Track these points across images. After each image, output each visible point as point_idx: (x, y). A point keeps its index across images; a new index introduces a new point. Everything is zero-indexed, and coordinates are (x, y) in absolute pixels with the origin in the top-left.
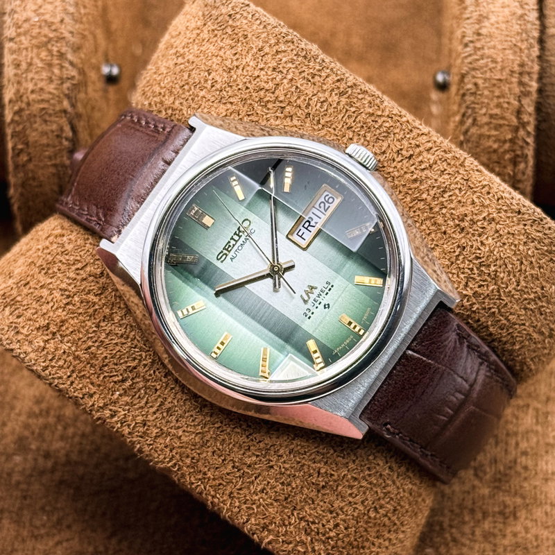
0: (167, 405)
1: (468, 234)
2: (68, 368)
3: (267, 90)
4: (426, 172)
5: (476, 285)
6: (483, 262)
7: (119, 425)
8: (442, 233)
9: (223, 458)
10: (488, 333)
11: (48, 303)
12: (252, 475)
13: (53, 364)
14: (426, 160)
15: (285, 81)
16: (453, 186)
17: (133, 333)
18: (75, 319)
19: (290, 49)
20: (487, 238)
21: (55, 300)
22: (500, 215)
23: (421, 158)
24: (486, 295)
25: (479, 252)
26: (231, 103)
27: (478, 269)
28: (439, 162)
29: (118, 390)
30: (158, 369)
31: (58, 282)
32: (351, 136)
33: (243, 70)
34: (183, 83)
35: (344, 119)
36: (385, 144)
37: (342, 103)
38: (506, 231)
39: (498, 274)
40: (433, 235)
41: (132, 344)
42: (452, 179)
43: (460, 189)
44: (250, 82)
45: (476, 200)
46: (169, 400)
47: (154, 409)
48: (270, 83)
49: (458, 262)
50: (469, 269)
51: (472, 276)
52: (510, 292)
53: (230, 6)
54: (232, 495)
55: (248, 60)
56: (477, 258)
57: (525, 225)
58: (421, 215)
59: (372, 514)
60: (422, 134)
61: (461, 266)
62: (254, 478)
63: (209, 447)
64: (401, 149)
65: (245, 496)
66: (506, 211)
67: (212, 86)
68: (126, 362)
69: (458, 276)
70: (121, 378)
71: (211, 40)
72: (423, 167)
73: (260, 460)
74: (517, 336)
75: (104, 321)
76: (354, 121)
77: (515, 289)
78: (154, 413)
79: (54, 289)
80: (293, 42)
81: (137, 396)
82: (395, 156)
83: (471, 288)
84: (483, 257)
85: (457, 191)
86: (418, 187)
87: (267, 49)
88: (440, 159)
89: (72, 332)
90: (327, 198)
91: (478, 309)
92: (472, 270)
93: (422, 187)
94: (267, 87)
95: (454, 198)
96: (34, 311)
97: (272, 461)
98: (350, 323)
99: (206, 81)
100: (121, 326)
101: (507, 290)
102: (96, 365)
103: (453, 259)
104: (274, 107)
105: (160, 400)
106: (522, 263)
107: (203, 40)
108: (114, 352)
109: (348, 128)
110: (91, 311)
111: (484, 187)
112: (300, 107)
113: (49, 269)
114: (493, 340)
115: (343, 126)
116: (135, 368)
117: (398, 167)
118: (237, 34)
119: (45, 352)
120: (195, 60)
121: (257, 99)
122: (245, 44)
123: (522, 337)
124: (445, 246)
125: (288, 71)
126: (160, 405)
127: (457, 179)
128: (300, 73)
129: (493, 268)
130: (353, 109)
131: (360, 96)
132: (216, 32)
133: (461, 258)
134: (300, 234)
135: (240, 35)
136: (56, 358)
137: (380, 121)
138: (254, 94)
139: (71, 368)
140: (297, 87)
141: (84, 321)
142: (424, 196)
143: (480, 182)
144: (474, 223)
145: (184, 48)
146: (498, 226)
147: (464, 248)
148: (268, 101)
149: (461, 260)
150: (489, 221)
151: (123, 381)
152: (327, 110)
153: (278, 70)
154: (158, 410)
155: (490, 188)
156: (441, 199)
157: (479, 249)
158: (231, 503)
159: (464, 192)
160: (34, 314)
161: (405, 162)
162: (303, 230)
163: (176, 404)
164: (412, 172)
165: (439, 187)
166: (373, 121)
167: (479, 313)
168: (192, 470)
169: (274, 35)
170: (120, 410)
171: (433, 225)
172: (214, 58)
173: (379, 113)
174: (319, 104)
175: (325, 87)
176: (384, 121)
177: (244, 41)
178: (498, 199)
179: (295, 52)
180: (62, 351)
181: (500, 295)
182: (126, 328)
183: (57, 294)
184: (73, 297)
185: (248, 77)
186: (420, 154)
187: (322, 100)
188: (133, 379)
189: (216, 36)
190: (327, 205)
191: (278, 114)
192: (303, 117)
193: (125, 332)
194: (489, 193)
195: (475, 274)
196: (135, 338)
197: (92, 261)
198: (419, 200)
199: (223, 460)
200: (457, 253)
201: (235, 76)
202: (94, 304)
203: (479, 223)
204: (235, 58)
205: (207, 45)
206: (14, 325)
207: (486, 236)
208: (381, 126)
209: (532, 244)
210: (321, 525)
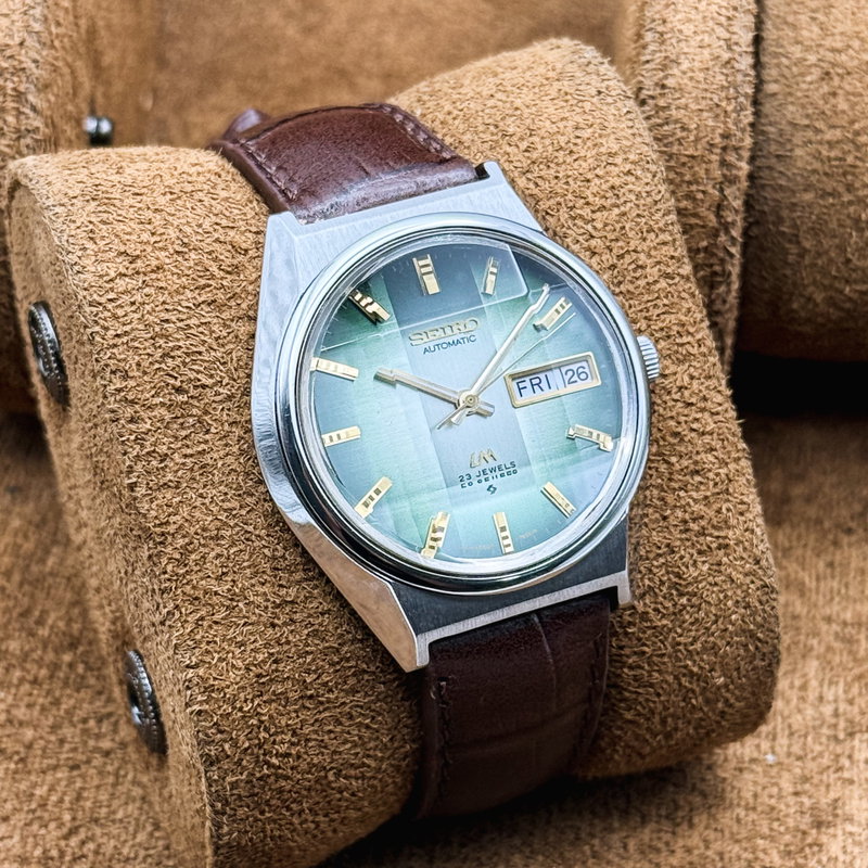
0: (207, 459)
1: (688, 540)
2: (124, 325)
3: (588, 204)
4: (693, 434)
5: (653, 606)
6: (680, 585)
7: (132, 438)
8: (661, 515)
9: (225, 570)
10: (619, 671)
11: (153, 234)
12: (244, 617)
13: (110, 306)
14: (703, 422)
15: (616, 211)
16: (711, 475)
17: (232, 346)
18: (175, 276)
19: (646, 180)
20: (704, 562)
21: (165, 237)
22: (736, 548)
23: (699, 415)
24: (654, 624)
25: (685, 570)
26: (537, 185)
27: (669, 588)
28: (715, 435)
29: (163, 397)
30: (229, 410)
31: (184, 221)
32: (642, 329)
33: (575, 160)
34: (490, 121)
35: (649, 304)
36: (672, 368)
37: (658, 286)
38: (729, 571)
39: (684, 612)
40: (651, 511)
41: (223, 357)
42: (717, 466)
43: (716, 484)
44: (575, 179)
45: (724, 510)
46: (215, 456)
47: (189, 451)
48: (597, 199)
49: (655, 563)
50: (660, 580)
51: (657, 590)
52: (679, 644)
53: (606, 83)
54: (200, 623)
55: (589, 155)
56: (678, 576)
57: (753, 582)
58: (654, 477)
59: (331, 777)
60: (719, 392)
61: (655, 570)
62: (243, 622)
63: (218, 545)
64: (686, 388)
65: (215, 636)
66: (745, 549)
67: (526, 151)
68: (198, 372)
69: (642, 579)
70: (178, 384)
71: (555, 101)
72: (695, 426)
73: (266, 607)
74: (640, 703)
75: (209, 304)
76: (658, 315)
77: (685, 645)
78: (186, 456)
79: (172, 225)
80: (654, 176)
81: (181, 420)
82: (675, 390)
83: (645, 604)
84: (684, 580)
85: (711, 483)
86: (674, 444)
87: (618, 160)
88: (719, 434)
89: (161, 288)
90: (581, 370)
91: (633, 633)
92: (662, 583)
93: (678, 448)
94: (591, 199)
95: (702, 488)
96: (129, 230)
97: (279, 619)
98: (503, 529)
99: (522, 139)
100: (225, 325)
101: (678, 639)
102: (160, 347)
103: (651, 556)
104: (583, 228)
105: (203, 446)
106: (716, 622)
107: (547, 95)
108: (195, 349)
109: (646, 318)
110: (203, 282)
111: (742, 503)
112: (611, 250)
113: (179, 198)
114: (615, 686)
115: (641, 311)
116: (204, 386)
117: (669, 404)
118: (594, 118)
119: (108, 286)
120: (523, 108)
121: (571, 204)
122: (596, 135)
123: (644, 708)
124: (654, 533)
125: (625, 202)
126: (199, 452)
127: (720, 471)
128: (638, 215)
129: (684, 600)
130: (666, 302)
131: (684, 295)
132: (569, 97)
133: (662, 560)
134: (521, 385)
135: (598, 121)
136: (119, 302)
137: (685, 340)
138: (570, 197)
139: (127, 328)
140: (623, 228)
141: (184, 288)
142: (674, 459)
143: (742, 494)
144: (704, 535)
145: (513, 86)
146: (725, 559)
147: (673, 552)
148: (581, 216)
149: (659, 563)
150: (720, 544)
151: (179, 390)
152: (637, 279)
153: (616, 192)
154: (192, 456)
155: (748, 510)
156: (688, 477)
157: (687, 567)
158: (192, 631)
159: (717, 490)
160: (127, 234)
161: (680, 405)
162: (528, 384)
163: (219, 465)
164: (679, 423)
165: (696, 463)
166: (678, 332)
167: (630, 639)
168: (178, 556)
169: (638, 151)
170: (147, 420)
171: (658, 499)
172: (548, 122)
173: (692, 330)
174: (633, 266)
175: (653, 253)
176: (689, 343)
177: (599, 131)
178: (746, 530)
179: (648, 188)
180: (132, 300)
181: (666, 638)
182: (229, 333)
183: (172, 233)
184: (190, 250)
185: (575, 172)
186: (703, 410)
187: (640, 263)
188: (192, 397)
189: (567, 101)
190: (575, 378)
191: (580, 238)
192: (606, 265)
193: (225, 337)
194: (742, 514)
195: (661, 591)
196: (231, 353)
197: (243, 229)
198: (664, 460)
199: (223, 574)
200: (660, 552)
201: (561, 160)
202: (213, 277)
203: (709, 539)
204: (573, 141)
205: (547, 103)
206: (91, 227)
207: (704, 559)
208: (682, 345)
209: (743, 610)
210: (272, 739)
